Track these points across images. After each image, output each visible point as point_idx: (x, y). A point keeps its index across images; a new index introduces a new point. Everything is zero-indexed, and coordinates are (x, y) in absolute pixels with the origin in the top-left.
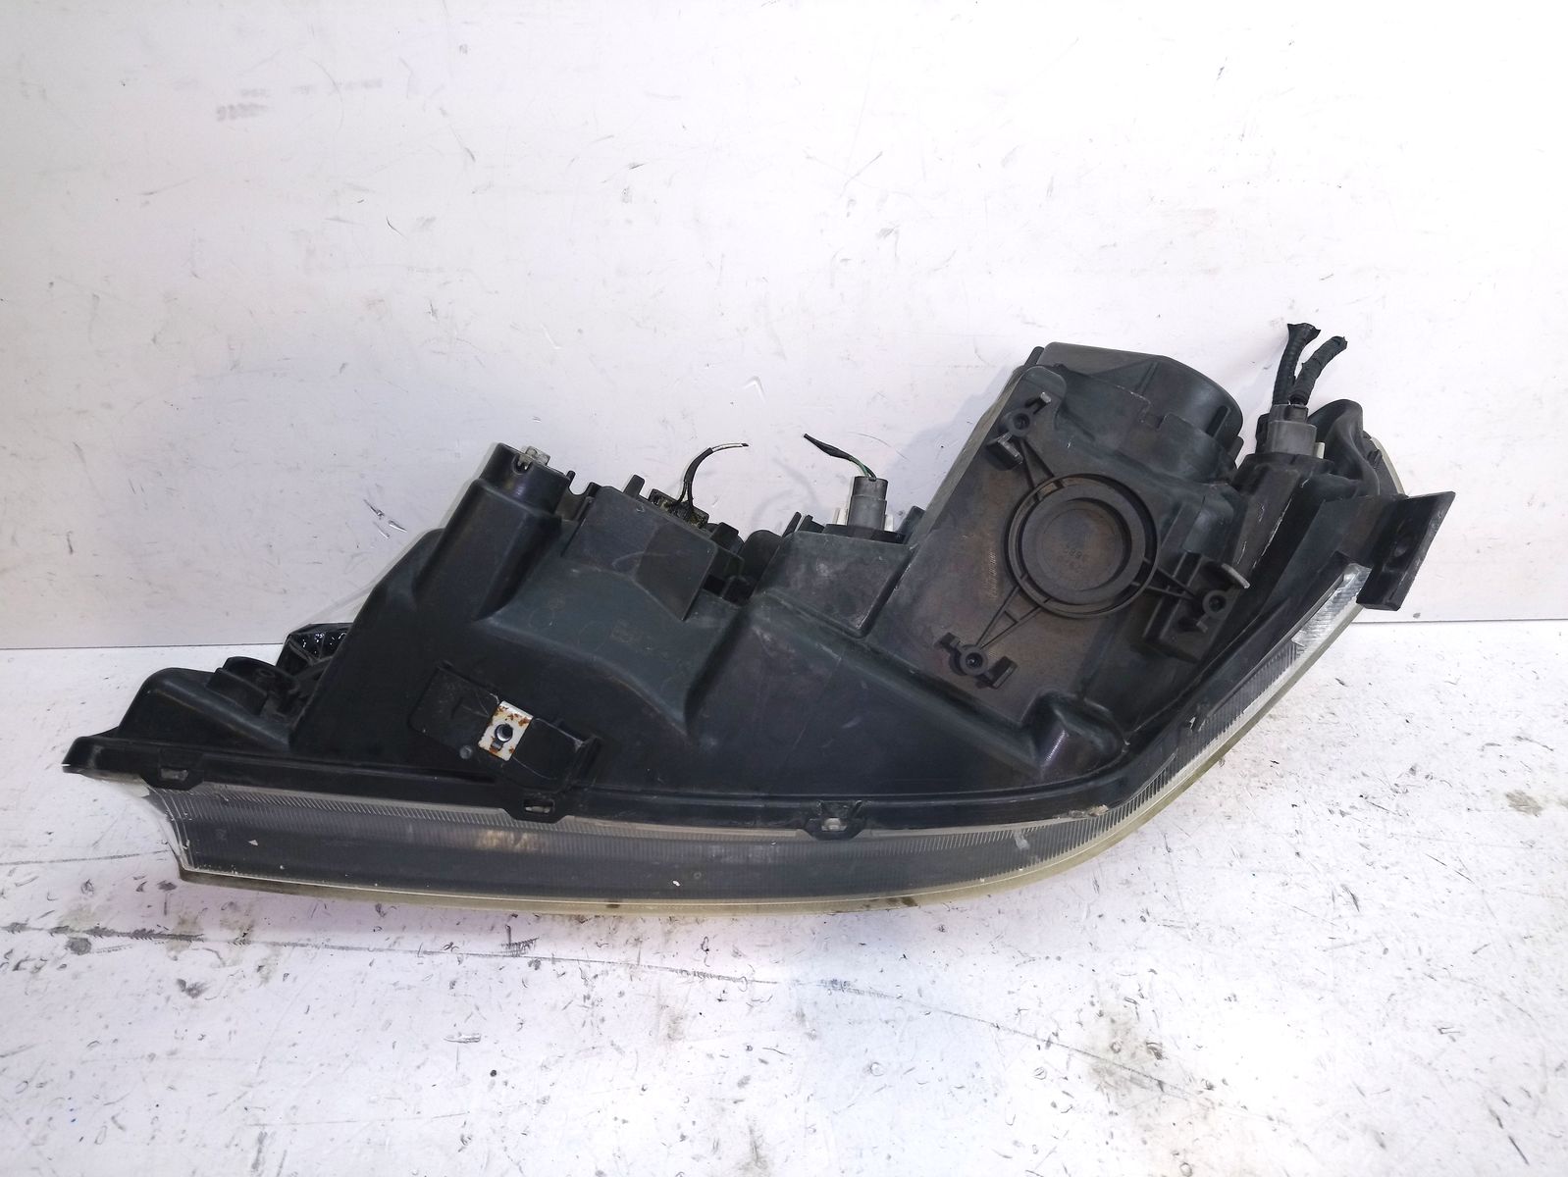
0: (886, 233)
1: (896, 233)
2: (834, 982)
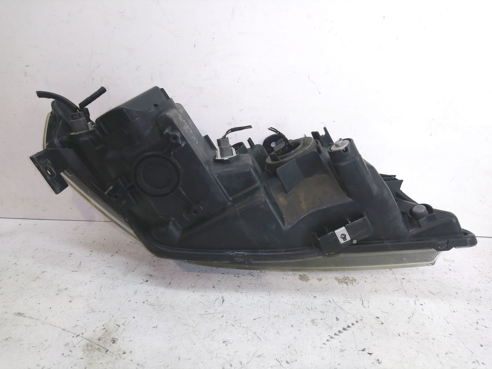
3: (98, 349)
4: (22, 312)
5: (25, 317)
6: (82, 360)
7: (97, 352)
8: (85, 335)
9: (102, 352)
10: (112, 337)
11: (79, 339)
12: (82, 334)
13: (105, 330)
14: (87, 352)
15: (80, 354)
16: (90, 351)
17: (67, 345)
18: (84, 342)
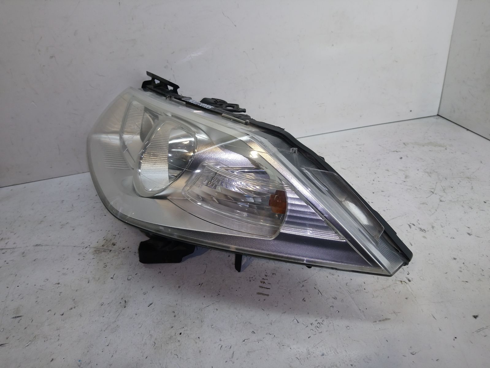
0: (52, 57)
1: (54, 57)
2: (37, 245)
3: (104, 251)
4: (39, 243)
5: (42, 246)
6: (94, 259)
7: (103, 253)
8: (91, 246)
9: (107, 252)
10: (112, 243)
11: (88, 249)
12: (89, 246)
13: (106, 240)
14: (96, 255)
15: (92, 257)
16: (98, 253)
17: (80, 254)
18: (93, 250)
